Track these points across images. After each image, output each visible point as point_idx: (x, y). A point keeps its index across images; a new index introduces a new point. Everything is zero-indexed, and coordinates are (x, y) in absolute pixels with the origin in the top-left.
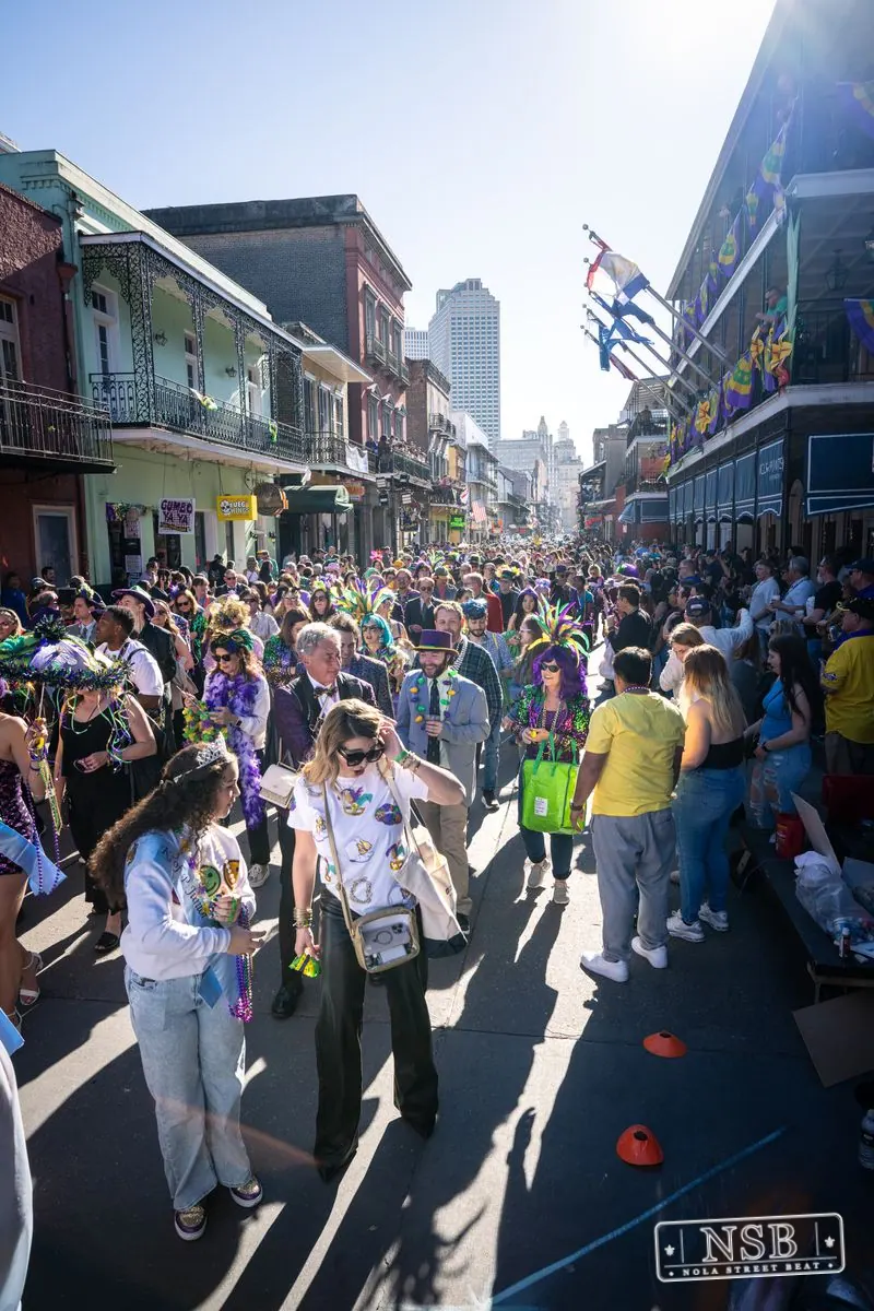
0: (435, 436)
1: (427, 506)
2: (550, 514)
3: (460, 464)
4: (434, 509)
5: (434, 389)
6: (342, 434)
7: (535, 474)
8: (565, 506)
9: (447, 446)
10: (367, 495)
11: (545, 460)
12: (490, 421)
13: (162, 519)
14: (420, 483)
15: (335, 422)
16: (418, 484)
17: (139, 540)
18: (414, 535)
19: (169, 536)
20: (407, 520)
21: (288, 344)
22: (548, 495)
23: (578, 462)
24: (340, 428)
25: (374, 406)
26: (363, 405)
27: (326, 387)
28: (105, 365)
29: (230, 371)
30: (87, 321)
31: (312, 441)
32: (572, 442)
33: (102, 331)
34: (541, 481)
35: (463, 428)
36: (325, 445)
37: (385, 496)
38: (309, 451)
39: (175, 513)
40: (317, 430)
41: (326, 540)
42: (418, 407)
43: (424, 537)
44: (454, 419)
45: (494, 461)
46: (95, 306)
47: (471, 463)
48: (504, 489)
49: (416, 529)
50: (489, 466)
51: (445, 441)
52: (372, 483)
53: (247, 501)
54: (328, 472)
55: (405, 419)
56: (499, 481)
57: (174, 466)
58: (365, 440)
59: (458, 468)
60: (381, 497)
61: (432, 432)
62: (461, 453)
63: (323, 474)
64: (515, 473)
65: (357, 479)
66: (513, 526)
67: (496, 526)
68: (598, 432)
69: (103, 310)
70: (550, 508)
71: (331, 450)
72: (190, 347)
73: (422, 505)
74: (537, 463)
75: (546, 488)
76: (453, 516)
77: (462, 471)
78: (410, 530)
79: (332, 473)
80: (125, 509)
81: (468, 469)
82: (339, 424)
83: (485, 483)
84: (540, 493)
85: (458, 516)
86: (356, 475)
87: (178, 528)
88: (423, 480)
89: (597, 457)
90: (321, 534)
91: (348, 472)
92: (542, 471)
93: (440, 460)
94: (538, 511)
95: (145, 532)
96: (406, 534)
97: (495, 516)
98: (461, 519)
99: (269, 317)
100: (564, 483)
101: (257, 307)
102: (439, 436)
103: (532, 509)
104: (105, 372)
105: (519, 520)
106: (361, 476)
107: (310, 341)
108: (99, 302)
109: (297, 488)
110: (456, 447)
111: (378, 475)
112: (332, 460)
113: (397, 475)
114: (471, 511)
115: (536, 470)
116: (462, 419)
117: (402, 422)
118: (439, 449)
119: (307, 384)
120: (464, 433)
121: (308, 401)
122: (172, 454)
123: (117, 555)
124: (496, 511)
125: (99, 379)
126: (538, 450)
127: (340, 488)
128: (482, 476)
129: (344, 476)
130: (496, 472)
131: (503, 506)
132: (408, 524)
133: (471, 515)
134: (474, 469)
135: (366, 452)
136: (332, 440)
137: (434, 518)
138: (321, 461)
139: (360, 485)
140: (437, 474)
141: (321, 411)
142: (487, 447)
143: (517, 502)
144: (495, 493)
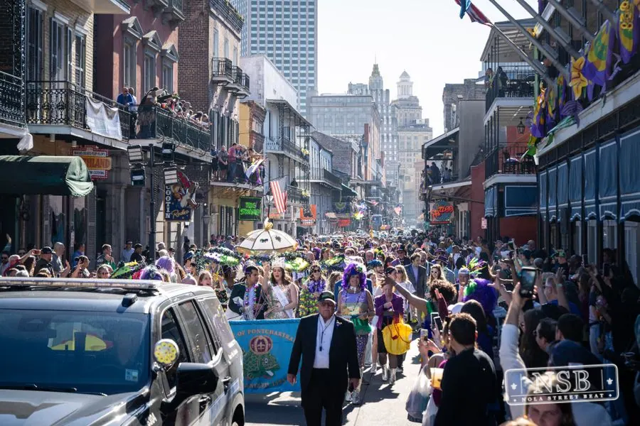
0: (219, 89)
1: (206, 185)
2: (385, 199)
3: (256, 128)
4: (215, 191)
5: (219, 25)
6: (83, 84)
7: (364, 142)
8: (407, 188)
9: (237, 102)
10: (117, 169)
11: (379, 125)
12: (304, 70)
14: (196, 153)
15: (74, 67)
16: (191, 155)
18: (188, 227)
20: (174, 206)
22: (383, 172)
23: (425, 127)
24: (81, 76)
25: (132, 46)
26: (116, 43)
27: (62, 19)
31: (37, 93)
32: (416, 98)
34: (373, 153)
35: (261, 78)
36: (57, 99)
37: (141, 173)
38: (32, 108)
40: (47, 78)
41: (54, 232)
42: (195, 48)
43: (201, 229)
44: (248, 67)
45: (305, 125)
47: (271, 127)
48: (319, 162)
49: (188, 218)
50: (297, 129)
51: (235, 95)
52: (123, 152)
54: (58, 137)
55: (176, 66)
56: (312, 152)
58: (116, 93)
59: (252, 133)
60: (135, 173)
61: (215, 83)
62: (258, 113)
63: (53, 140)
64: (335, 142)
65: (102, 147)
66: (332, 215)
67: (308, 215)
68: (450, 89)
70: (386, 191)
71: (65, 106)
73: (197, 184)
74: (367, 127)
75: (380, 162)
76: (244, 201)
77: (257, 138)
78: (179, 219)
79: (69, 138)
81: (266, 134)
82: (80, 71)
83: (291, 155)
84: (372, 169)
85: (251, 200)
86: (100, 141)
88: (199, 150)
89: (448, 125)
90: (46, 223)
91: (89, 137)
92: (374, 136)
93: (226, 123)
94: (368, 194)
96: (174, 225)
97: (305, 200)
98: (254, 205)
100: (405, 155)
102: (225, 90)
103: (360, 193)
105: (341, 206)
106: (107, 143)
109: (12, 158)
110: (250, 104)
111: (133, 142)
112: (67, 120)
113: (159, 142)
114: (270, 193)
115: (365, 137)
116: (259, 67)
117: (170, 70)
118: (226, 106)
119: (34, 14)
120: (262, 87)
121: (34, 38)
124: (308, 193)
126: (369, 109)
127: (75, 160)
128: (286, 144)
129: (83, 143)
130: (307, 140)
131: (318, 186)
132: (176, 212)
133: (270, 198)
134: (275, 134)
135: (116, 109)
136: (67, 92)
137: (216, 202)
138: (49, 121)
139: (103, 155)
140: (221, 142)
141: (53, 50)
142: (294, 105)
143: (337, 181)
144: (305, 168)
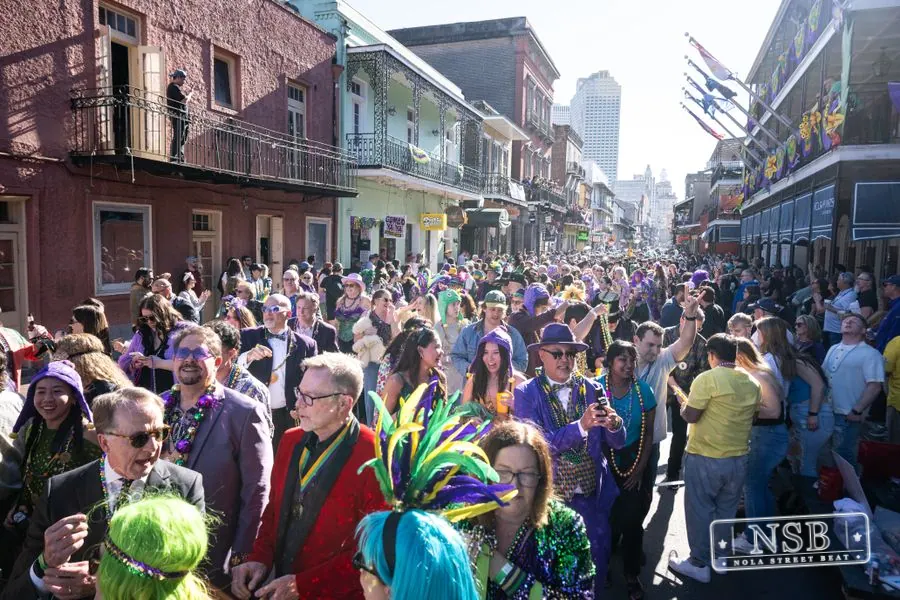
0: (571, 177)
1: (562, 224)
2: (650, 233)
3: (588, 197)
4: (567, 227)
5: (572, 146)
6: (507, 175)
7: (641, 204)
8: (662, 228)
9: (579, 184)
10: (521, 215)
11: (649, 195)
12: (610, 166)
13: (385, 228)
14: (559, 208)
15: (502, 166)
16: (556, 209)
17: (369, 241)
18: (552, 244)
19: (389, 240)
20: (548, 234)
21: (475, 115)
22: (650, 220)
23: (673, 197)
24: (506, 171)
25: (529, 156)
26: (522, 155)
27: (497, 143)
28: (356, 128)
29: (435, 132)
30: (348, 100)
31: (486, 178)
32: (669, 183)
33: (357, 106)
34: (645, 209)
35: (591, 172)
36: (495, 182)
37: (534, 217)
38: (483, 186)
39: (394, 224)
40: (490, 172)
41: (492, 245)
42: (559, 158)
43: (559, 245)
44: (585, 166)
45: (611, 195)
46: (353, 91)
47: (595, 196)
48: (618, 214)
49: (554, 240)
50: (609, 198)
51: (578, 180)
52: (526, 209)
53: (440, 218)
54: (495, 200)
55: (550, 165)
56: (615, 209)
57: (395, 193)
58: (521, 179)
59: (586, 199)
60: (531, 217)
61: (569, 174)
62: (589, 189)
63: (492, 201)
64: (626, 204)
65: (515, 205)
66: (623, 241)
67: (611, 240)
68: (689, 177)
69: (358, 94)
70: (651, 229)
71: (498, 185)
72: (410, 117)
73: (559, 224)
74: (643, 197)
75: (649, 214)
76: (581, 232)
77: (588, 202)
78: (549, 240)
79: (499, 201)
80: (363, 221)
81: (592, 199)
82: (505, 168)
83: (604, 210)
84: (644, 218)
85: (584, 232)
86: (516, 202)
87: (396, 235)
89: (688, 194)
90: (488, 241)
91: (511, 200)
92: (646, 201)
93: (573, 194)
94: (642, 230)
95: (374, 236)
96: (547, 244)
97: (610, 233)
98: (585, 235)
99: (463, 97)
100: (662, 211)
101: (455, 91)
102: (573, 177)
103: (638, 229)
104: (356, 133)
105: (628, 236)
106: (519, 203)
107: (489, 113)
108: (356, 89)
109: (474, 210)
110: (585, 185)
111: (530, 203)
112: (499, 192)
113: (542, 203)
114: (593, 229)
115: (642, 202)
116: (590, 166)
117: (548, 167)
118: (573, 185)
119: (485, 141)
120: (591, 176)
121: (485, 153)
122: (394, 186)
123: (355, 250)
124: (611, 229)
125: (352, 137)
126: (644, 187)
127: (503, 212)
128: (602, 205)
129: (506, 202)
130: (613, 203)
131: (616, 226)
132: (548, 237)
134: (597, 200)
135: (522, 187)
136: (500, 178)
137: (567, 233)
138: (491, 192)
139: (516, 208)
140: (570, 202)
141: (493, 159)
142: (607, 185)
143: (627, 223)
144: (611, 217)
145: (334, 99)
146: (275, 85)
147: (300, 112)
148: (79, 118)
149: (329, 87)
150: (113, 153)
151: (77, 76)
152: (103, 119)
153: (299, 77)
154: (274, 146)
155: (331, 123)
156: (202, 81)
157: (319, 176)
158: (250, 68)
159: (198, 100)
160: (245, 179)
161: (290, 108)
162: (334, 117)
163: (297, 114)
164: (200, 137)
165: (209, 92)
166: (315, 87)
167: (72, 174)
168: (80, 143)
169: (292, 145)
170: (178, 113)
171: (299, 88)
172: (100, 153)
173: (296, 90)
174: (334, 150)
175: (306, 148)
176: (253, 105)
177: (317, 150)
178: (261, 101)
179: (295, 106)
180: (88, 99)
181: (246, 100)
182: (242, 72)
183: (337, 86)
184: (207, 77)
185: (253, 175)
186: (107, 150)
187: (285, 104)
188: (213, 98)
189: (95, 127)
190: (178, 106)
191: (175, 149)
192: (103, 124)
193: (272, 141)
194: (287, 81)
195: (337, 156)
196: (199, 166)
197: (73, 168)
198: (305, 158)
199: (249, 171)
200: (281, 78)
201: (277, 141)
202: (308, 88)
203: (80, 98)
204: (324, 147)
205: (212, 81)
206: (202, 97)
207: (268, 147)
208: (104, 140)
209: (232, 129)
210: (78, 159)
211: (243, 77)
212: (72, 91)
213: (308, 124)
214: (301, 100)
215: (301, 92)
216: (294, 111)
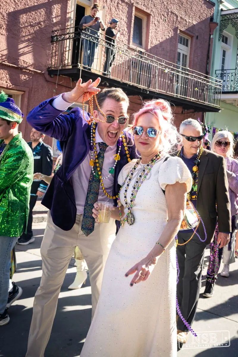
28: (223, 66)
30: (219, 47)
33: (224, 52)
46: (223, 41)
69: (226, 43)
104: (223, 69)
108: (225, 40)
125: (220, 72)
145: (209, 45)
146: (171, 34)
147: (185, 53)
148: (55, 47)
149: (207, 37)
150: (71, 67)
151: (56, 22)
152: (67, 49)
153: (186, 30)
154: (167, 71)
155: (205, 61)
156: (126, 29)
157: (194, 95)
158: (156, 23)
159: (122, 41)
160: (146, 91)
161: (179, 51)
162: (208, 57)
163: (183, 55)
164: (121, 65)
165: (129, 36)
166: (197, 37)
167: (47, 81)
168: (53, 63)
169: (178, 72)
170: (110, 44)
171: (186, 37)
172: (64, 68)
173: (184, 38)
174: (206, 77)
175: (188, 74)
176: (156, 47)
177: (195, 77)
178: (161, 43)
179: (182, 49)
180: (61, 35)
181: (152, 43)
182: (151, 25)
183: (212, 36)
184: (129, 27)
185: (151, 89)
186: (68, 66)
187: (176, 47)
188: (131, 40)
189: (62, 54)
190: (110, 40)
191: (106, 68)
192: (67, 53)
193: (166, 67)
194: (178, 32)
195: (208, 82)
196: (119, 80)
197: (48, 77)
198: (186, 81)
199: (149, 86)
200: (175, 29)
201: (169, 68)
202: (192, 37)
203: (56, 36)
204: (200, 75)
205: (132, 30)
206: (125, 39)
207: (163, 72)
208: (66, 62)
209: (141, 57)
210: (52, 72)
211: (151, 28)
212: (53, 32)
213: (190, 61)
214: (187, 46)
215: (187, 40)
216: (182, 53)
